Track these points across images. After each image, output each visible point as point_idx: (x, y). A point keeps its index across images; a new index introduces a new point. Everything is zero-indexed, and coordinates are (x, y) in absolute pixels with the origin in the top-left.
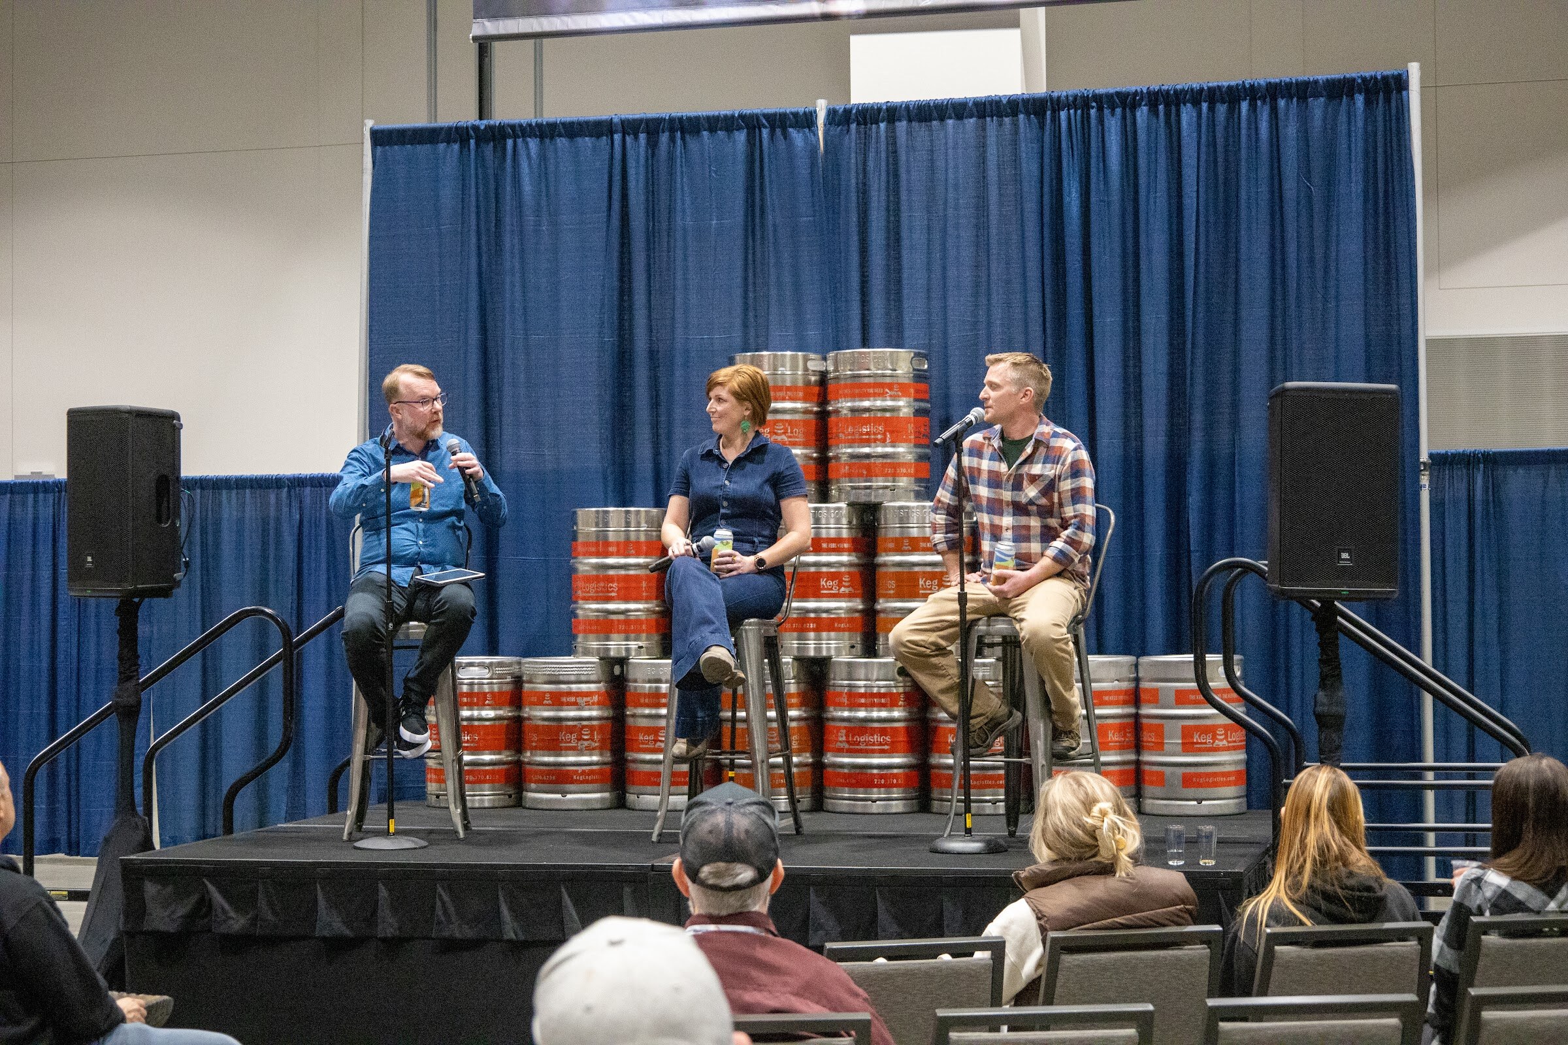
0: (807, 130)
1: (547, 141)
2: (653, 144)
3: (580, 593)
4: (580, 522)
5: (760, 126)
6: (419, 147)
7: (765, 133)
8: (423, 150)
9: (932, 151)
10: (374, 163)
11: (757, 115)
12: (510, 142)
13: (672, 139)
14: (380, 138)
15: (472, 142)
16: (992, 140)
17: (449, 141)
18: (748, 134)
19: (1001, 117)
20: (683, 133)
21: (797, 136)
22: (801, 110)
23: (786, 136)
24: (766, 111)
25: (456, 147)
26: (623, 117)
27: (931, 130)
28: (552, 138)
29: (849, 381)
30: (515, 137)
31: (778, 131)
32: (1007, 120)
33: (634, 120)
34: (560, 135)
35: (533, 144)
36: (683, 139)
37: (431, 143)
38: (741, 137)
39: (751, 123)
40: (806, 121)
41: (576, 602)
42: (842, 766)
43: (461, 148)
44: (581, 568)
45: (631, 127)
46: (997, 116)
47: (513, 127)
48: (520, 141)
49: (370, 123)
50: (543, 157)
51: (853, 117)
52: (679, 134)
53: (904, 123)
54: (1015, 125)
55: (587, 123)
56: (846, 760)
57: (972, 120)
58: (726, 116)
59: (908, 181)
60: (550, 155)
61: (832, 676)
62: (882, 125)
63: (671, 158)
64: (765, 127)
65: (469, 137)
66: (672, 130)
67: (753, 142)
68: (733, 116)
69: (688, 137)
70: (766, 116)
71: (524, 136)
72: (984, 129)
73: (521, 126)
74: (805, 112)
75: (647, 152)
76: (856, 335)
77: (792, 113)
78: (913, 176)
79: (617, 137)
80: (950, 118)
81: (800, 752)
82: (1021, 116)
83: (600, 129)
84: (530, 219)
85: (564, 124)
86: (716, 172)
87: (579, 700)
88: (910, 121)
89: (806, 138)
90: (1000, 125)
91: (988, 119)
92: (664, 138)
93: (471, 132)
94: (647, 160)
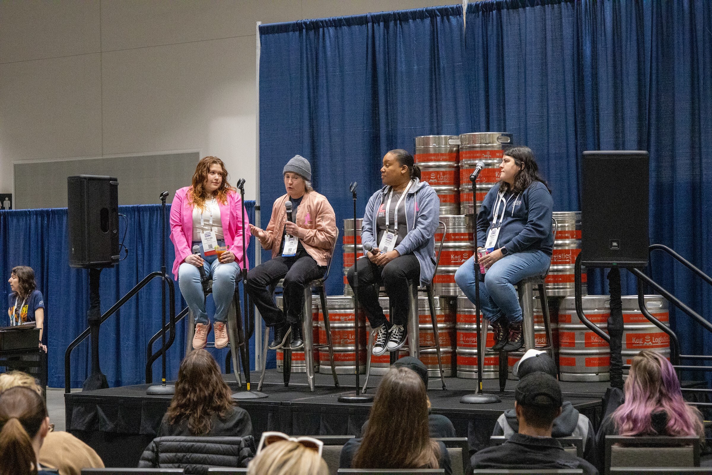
0: (458, 17)
1: (338, 28)
2: (387, 27)
3: (346, 264)
4: (345, 227)
5: (436, 15)
6: (280, 34)
7: (439, 19)
8: (283, 35)
9: (519, 24)
10: (261, 43)
11: (434, 10)
12: (321, 30)
13: (396, 25)
14: (264, 31)
15: (304, 31)
16: (548, 17)
17: (294, 31)
18: (431, 21)
19: (553, 4)
20: (400, 21)
21: (453, 20)
22: (455, 6)
23: (448, 19)
24: (438, 7)
25: (297, 33)
26: (372, 14)
27: (519, 14)
28: (340, 26)
29: (468, 150)
30: (323, 27)
31: (445, 18)
32: (556, 6)
33: (377, 15)
34: (344, 25)
35: (332, 30)
36: (401, 24)
37: (286, 32)
38: (428, 21)
39: (431, 14)
40: (457, 11)
41: (344, 268)
42: (464, 354)
43: (300, 33)
44: (346, 250)
45: (376, 19)
46: (551, 4)
47: (322, 22)
48: (325, 29)
49: (259, 23)
50: (337, 37)
51: (480, 8)
52: (398, 22)
53: (505, 10)
54: (560, 8)
55: (356, 18)
56: (467, 351)
57: (538, 7)
58: (419, 11)
59: (508, 42)
60: (340, 35)
61: (459, 306)
62: (494, 12)
63: (395, 34)
64: (439, 16)
65: (303, 28)
66: (395, 21)
67: (433, 24)
68: (423, 11)
69: (403, 23)
70: (438, 10)
71: (327, 27)
72: (545, 11)
73: (325, 21)
74: (457, 7)
75: (384, 30)
76: (483, 125)
77: (451, 8)
78: (510, 39)
79: (370, 25)
80: (528, 6)
81: (443, 346)
82: (563, 3)
83: (362, 21)
84: (331, 69)
85: (345, 19)
86: (416, 41)
87: (342, 318)
88: (508, 9)
89: (458, 20)
90: (553, 8)
91: (546, 6)
92: (392, 24)
93: (303, 25)
94: (384, 35)
